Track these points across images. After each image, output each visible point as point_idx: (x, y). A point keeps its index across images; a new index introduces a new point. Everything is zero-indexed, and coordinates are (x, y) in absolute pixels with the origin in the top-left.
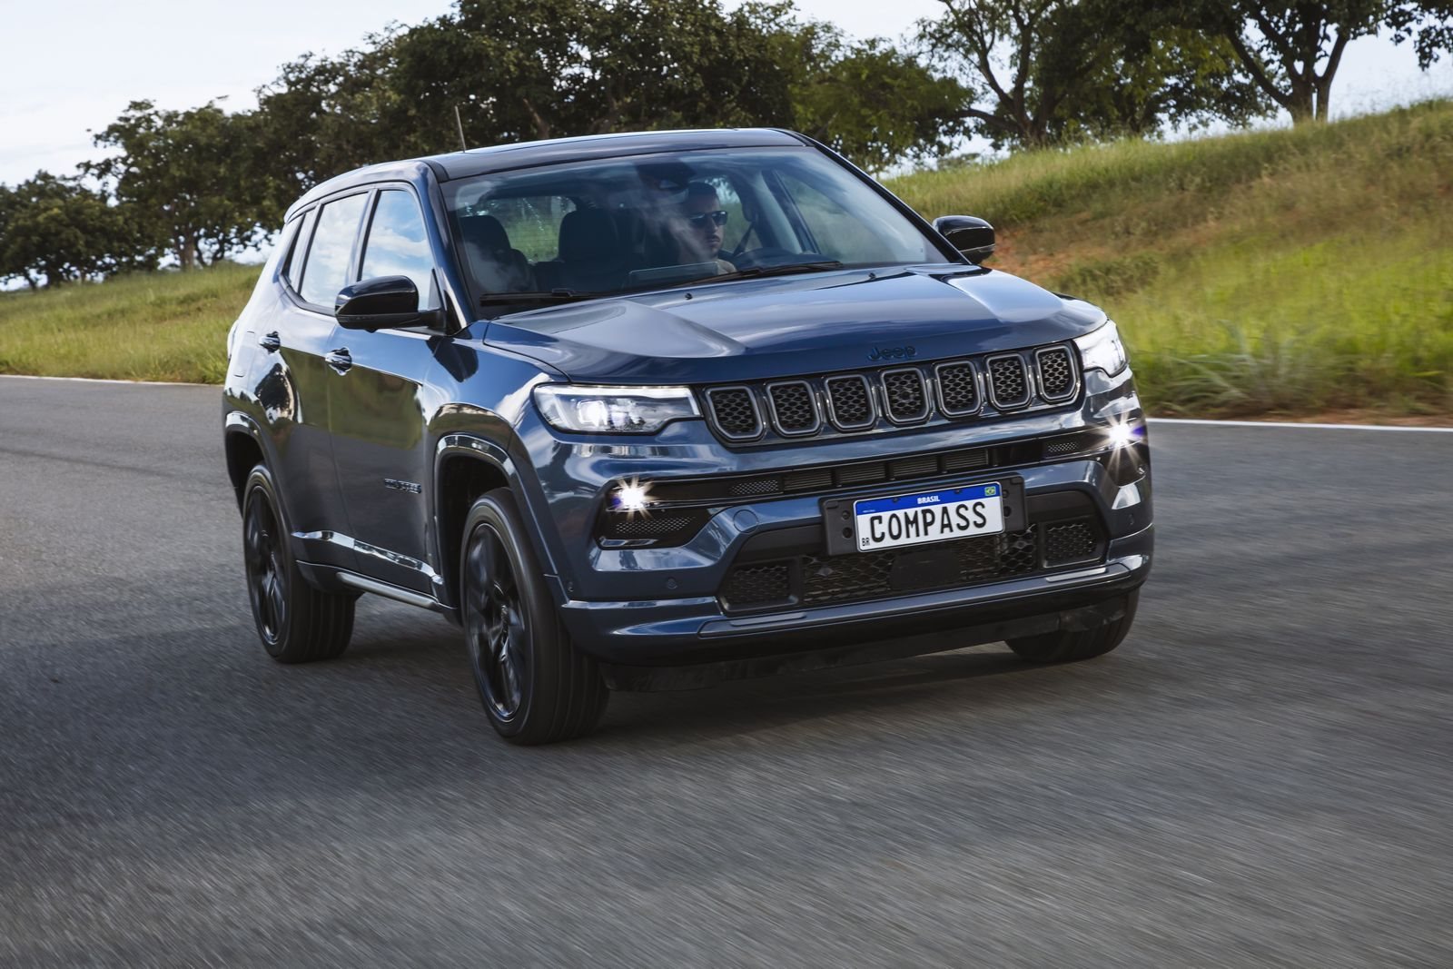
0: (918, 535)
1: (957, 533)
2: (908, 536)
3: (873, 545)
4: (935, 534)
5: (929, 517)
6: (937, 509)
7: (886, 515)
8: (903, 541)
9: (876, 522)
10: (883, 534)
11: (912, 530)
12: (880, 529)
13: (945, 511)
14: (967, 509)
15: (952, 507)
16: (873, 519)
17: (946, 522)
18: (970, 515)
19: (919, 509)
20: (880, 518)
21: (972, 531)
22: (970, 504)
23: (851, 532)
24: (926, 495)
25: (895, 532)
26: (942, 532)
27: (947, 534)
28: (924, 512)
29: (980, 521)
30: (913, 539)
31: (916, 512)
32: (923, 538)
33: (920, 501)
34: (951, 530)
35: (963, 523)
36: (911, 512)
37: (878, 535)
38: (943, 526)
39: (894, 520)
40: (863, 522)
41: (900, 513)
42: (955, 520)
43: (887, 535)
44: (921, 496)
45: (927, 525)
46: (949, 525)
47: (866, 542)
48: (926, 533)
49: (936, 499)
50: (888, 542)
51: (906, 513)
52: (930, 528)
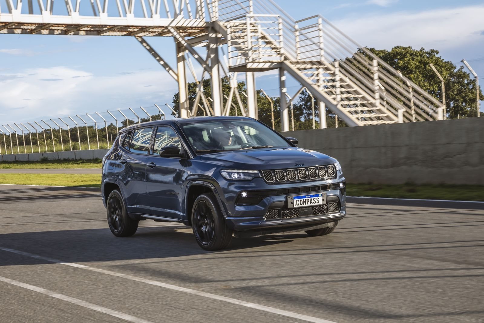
0: (306, 204)
1: (313, 204)
2: (304, 204)
3: (297, 206)
4: (309, 204)
5: (308, 200)
6: (310, 199)
7: (299, 200)
8: (303, 205)
9: (298, 201)
10: (299, 204)
11: (305, 203)
12: (298, 203)
13: (311, 199)
15: (312, 198)
16: (297, 201)
18: (316, 200)
19: (306, 199)
20: (298, 200)
21: (316, 204)
22: (316, 198)
23: (293, 203)
25: (301, 204)
26: (310, 204)
27: (311, 204)
28: (307, 199)
29: (318, 202)
30: (305, 205)
32: (307, 205)
33: (306, 197)
34: (312, 203)
35: (315, 202)
36: (304, 199)
37: (298, 204)
38: (311, 203)
39: (301, 201)
40: (295, 201)
41: (302, 199)
42: (313, 201)
43: (300, 204)
44: (307, 196)
45: (307, 202)
46: (312, 202)
47: (295, 205)
48: (307, 204)
49: (310, 196)
50: (300, 206)
51: (303, 200)
52: (308, 203)
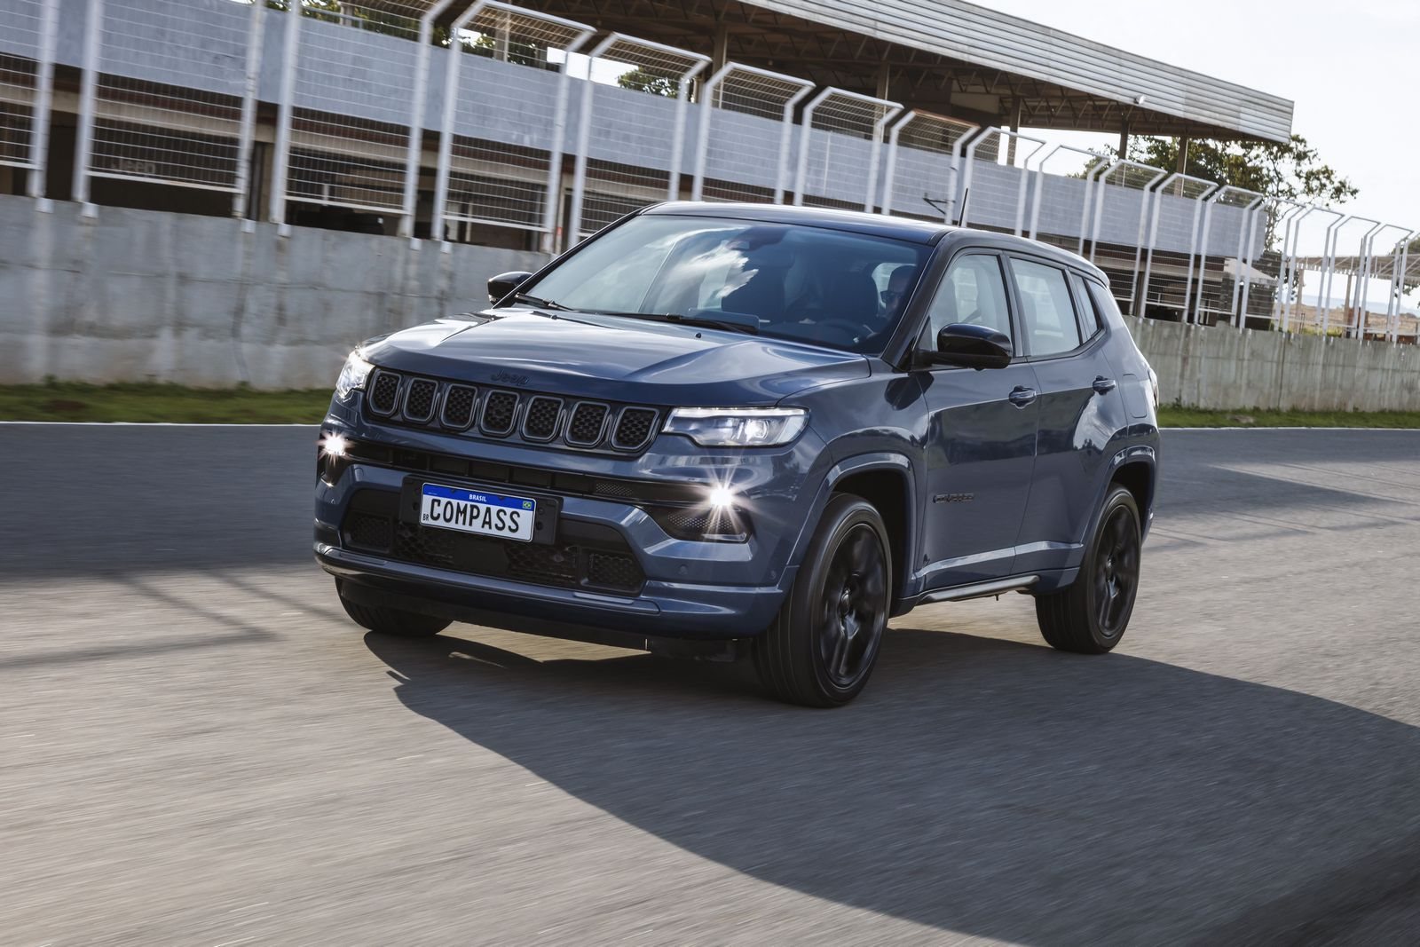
0: (464, 523)
1: (494, 532)
2: (457, 522)
3: (430, 522)
4: (477, 527)
5: (475, 511)
6: (483, 508)
7: (444, 500)
8: (452, 525)
9: (436, 504)
10: (439, 515)
11: (461, 519)
12: (438, 510)
13: (488, 510)
14: (505, 514)
15: (494, 509)
16: (434, 501)
17: (487, 520)
18: (508, 522)
19: (469, 503)
20: (439, 502)
21: (506, 533)
22: (509, 510)
23: (417, 506)
24: (477, 494)
25: (448, 516)
26: (483, 527)
27: (486, 530)
28: (472, 507)
29: (514, 527)
30: (460, 526)
31: (466, 505)
32: (467, 528)
33: (471, 497)
34: (490, 528)
35: (500, 525)
36: (462, 503)
37: (435, 515)
38: (485, 523)
39: (449, 506)
40: (427, 500)
41: (454, 502)
42: (495, 520)
43: (442, 517)
44: (473, 493)
45: (472, 517)
46: (489, 523)
47: (426, 517)
48: (471, 524)
49: (484, 499)
50: (441, 523)
51: (458, 504)
52: (474, 521)
